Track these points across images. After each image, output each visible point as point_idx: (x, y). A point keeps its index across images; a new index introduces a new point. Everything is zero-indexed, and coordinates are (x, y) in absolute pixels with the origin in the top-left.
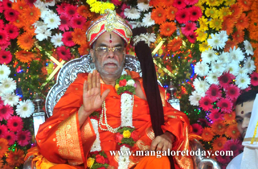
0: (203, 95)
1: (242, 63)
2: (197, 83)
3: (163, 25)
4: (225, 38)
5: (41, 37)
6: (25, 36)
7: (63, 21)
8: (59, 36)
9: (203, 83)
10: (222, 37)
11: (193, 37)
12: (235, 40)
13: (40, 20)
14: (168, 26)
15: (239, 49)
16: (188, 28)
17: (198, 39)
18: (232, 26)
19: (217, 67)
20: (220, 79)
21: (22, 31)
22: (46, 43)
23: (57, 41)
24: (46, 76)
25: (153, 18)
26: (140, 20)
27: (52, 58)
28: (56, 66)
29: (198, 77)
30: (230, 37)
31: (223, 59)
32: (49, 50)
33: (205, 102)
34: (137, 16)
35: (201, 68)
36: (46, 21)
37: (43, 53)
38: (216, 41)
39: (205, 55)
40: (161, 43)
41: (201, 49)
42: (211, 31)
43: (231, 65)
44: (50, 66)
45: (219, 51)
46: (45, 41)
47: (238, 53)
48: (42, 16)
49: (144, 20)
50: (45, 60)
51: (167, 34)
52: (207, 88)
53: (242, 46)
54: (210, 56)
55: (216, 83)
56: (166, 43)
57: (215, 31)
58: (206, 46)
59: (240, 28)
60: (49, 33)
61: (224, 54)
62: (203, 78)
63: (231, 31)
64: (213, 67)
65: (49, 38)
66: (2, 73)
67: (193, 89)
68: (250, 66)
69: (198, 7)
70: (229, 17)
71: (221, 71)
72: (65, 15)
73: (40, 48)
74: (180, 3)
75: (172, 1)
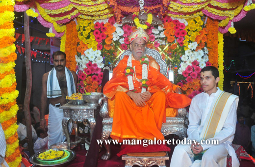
0: (184, 70)
1: (203, 57)
2: (182, 64)
3: (169, 37)
4: (196, 45)
5: (115, 39)
6: (109, 38)
7: (125, 33)
8: (123, 39)
9: (185, 64)
10: (195, 44)
11: (182, 43)
12: (201, 46)
13: (115, 31)
14: (171, 38)
16: (180, 39)
17: (184, 45)
18: (200, 40)
19: (192, 58)
20: (193, 63)
21: (107, 36)
22: (117, 42)
23: (122, 41)
24: (116, 56)
25: (165, 34)
26: (159, 34)
27: (119, 49)
28: (121, 52)
29: (183, 61)
30: (198, 45)
31: (194, 54)
32: (118, 45)
33: (185, 73)
35: (184, 58)
36: (118, 32)
37: (116, 46)
38: (192, 46)
39: (186, 52)
40: (168, 46)
41: (185, 49)
42: (190, 42)
43: (198, 57)
44: (118, 52)
45: (193, 51)
46: (116, 41)
47: (201, 52)
48: (116, 30)
49: (161, 34)
50: (116, 49)
51: (170, 41)
52: (187, 66)
53: (203, 49)
54: (189, 52)
55: (191, 65)
56: (170, 46)
57: (192, 42)
58: (187, 48)
59: (203, 41)
60: (118, 38)
61: (195, 52)
62: (185, 62)
63: (199, 42)
64: (190, 58)
65: (119, 40)
66: (98, 53)
67: (180, 67)
68: (206, 59)
69: (185, 31)
70: (199, 36)
71: (193, 60)
72: (126, 30)
73: (114, 44)
74: (177, 28)
75: (173, 27)
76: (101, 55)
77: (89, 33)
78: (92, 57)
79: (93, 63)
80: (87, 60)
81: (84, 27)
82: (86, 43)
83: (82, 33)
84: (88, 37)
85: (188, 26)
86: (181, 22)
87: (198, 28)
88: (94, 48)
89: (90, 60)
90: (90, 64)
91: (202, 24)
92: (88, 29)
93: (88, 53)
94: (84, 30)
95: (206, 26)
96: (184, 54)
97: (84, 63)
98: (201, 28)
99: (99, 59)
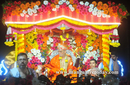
0: (86, 61)
1: (96, 55)
2: (85, 58)
3: (78, 44)
5: (48, 44)
6: (44, 44)
7: (54, 41)
9: (86, 58)
10: (92, 48)
11: (85, 47)
13: (49, 40)
14: (79, 44)
15: (95, 51)
16: (84, 45)
17: (86, 48)
19: (90, 55)
20: (90, 58)
21: (44, 42)
23: (52, 45)
24: (48, 53)
25: (75, 42)
26: (72, 42)
27: (50, 49)
28: (51, 51)
29: (85, 57)
30: (94, 48)
31: (91, 53)
33: (86, 63)
34: (72, 41)
35: (86, 55)
36: (50, 40)
37: (48, 48)
38: (90, 49)
40: (77, 48)
41: (86, 50)
43: (93, 55)
44: (50, 51)
45: (91, 51)
48: (49, 39)
49: (73, 42)
50: (48, 50)
51: (78, 46)
52: (87, 60)
53: (96, 51)
54: (89, 52)
57: (90, 46)
58: (88, 50)
59: (97, 46)
60: (50, 43)
61: (92, 52)
62: (86, 57)
64: (89, 55)
65: (50, 45)
66: (38, 51)
67: (84, 60)
68: (98, 55)
69: (86, 40)
70: (94, 43)
71: (91, 56)
72: (55, 39)
73: (47, 47)
74: (82, 39)
75: (80, 38)
76: (40, 52)
77: (34, 40)
78: (35, 53)
79: (36, 57)
80: (32, 55)
81: (31, 36)
82: (31, 46)
83: (29, 40)
84: (33, 42)
85: (88, 38)
86: (84, 35)
87: (93, 39)
88: (36, 48)
89: (34, 55)
90: (34, 58)
91: (96, 37)
92: (33, 38)
93: (33, 51)
94: (31, 38)
95: (99, 38)
96: (86, 53)
97: (30, 57)
98: (95, 39)
99: (39, 55)
